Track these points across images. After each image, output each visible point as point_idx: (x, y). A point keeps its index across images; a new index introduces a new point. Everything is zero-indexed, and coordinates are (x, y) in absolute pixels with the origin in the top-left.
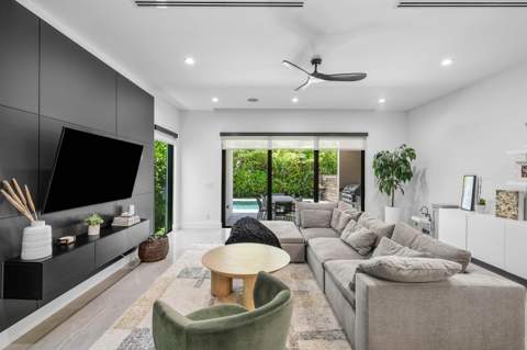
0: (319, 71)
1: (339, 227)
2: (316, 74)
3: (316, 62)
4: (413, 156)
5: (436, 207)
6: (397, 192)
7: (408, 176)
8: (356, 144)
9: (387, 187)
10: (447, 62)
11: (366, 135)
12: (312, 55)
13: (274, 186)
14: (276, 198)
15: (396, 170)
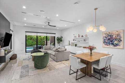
0: (49, 24)
1: (52, 49)
2: (49, 25)
3: (49, 23)
4: (62, 38)
5: (65, 45)
6: (60, 44)
7: (61, 41)
8: (54, 35)
9: (59, 43)
10: (66, 26)
11: (55, 34)
12: (48, 22)
13: (38, 44)
14: (38, 46)
15: (60, 40)
